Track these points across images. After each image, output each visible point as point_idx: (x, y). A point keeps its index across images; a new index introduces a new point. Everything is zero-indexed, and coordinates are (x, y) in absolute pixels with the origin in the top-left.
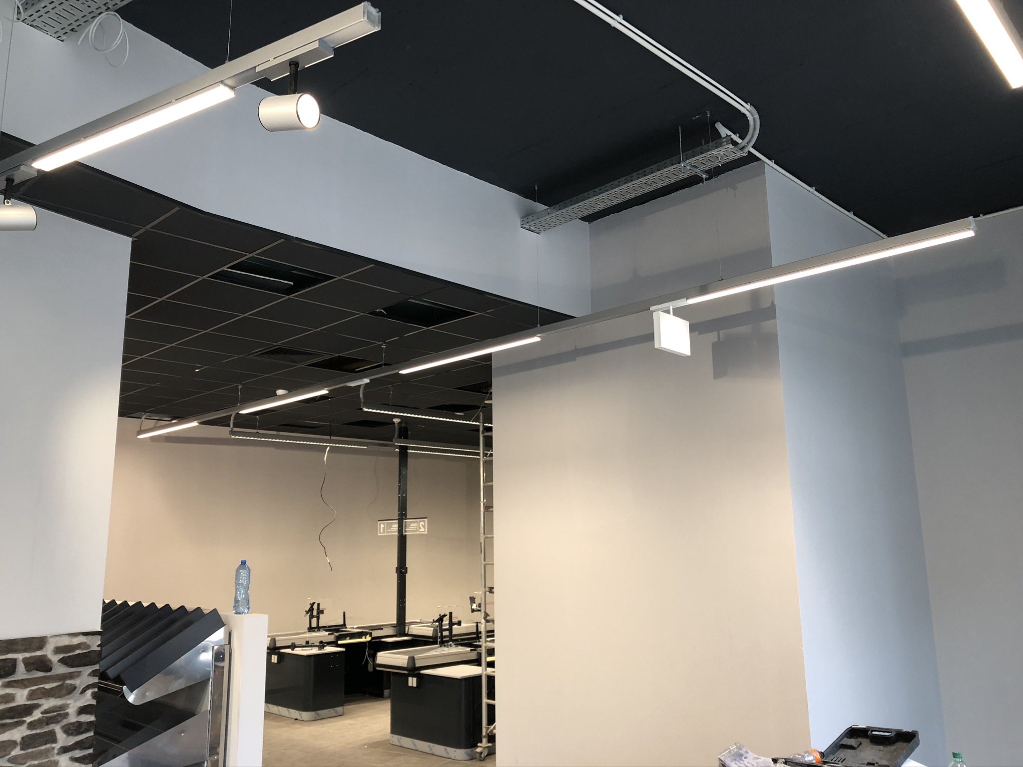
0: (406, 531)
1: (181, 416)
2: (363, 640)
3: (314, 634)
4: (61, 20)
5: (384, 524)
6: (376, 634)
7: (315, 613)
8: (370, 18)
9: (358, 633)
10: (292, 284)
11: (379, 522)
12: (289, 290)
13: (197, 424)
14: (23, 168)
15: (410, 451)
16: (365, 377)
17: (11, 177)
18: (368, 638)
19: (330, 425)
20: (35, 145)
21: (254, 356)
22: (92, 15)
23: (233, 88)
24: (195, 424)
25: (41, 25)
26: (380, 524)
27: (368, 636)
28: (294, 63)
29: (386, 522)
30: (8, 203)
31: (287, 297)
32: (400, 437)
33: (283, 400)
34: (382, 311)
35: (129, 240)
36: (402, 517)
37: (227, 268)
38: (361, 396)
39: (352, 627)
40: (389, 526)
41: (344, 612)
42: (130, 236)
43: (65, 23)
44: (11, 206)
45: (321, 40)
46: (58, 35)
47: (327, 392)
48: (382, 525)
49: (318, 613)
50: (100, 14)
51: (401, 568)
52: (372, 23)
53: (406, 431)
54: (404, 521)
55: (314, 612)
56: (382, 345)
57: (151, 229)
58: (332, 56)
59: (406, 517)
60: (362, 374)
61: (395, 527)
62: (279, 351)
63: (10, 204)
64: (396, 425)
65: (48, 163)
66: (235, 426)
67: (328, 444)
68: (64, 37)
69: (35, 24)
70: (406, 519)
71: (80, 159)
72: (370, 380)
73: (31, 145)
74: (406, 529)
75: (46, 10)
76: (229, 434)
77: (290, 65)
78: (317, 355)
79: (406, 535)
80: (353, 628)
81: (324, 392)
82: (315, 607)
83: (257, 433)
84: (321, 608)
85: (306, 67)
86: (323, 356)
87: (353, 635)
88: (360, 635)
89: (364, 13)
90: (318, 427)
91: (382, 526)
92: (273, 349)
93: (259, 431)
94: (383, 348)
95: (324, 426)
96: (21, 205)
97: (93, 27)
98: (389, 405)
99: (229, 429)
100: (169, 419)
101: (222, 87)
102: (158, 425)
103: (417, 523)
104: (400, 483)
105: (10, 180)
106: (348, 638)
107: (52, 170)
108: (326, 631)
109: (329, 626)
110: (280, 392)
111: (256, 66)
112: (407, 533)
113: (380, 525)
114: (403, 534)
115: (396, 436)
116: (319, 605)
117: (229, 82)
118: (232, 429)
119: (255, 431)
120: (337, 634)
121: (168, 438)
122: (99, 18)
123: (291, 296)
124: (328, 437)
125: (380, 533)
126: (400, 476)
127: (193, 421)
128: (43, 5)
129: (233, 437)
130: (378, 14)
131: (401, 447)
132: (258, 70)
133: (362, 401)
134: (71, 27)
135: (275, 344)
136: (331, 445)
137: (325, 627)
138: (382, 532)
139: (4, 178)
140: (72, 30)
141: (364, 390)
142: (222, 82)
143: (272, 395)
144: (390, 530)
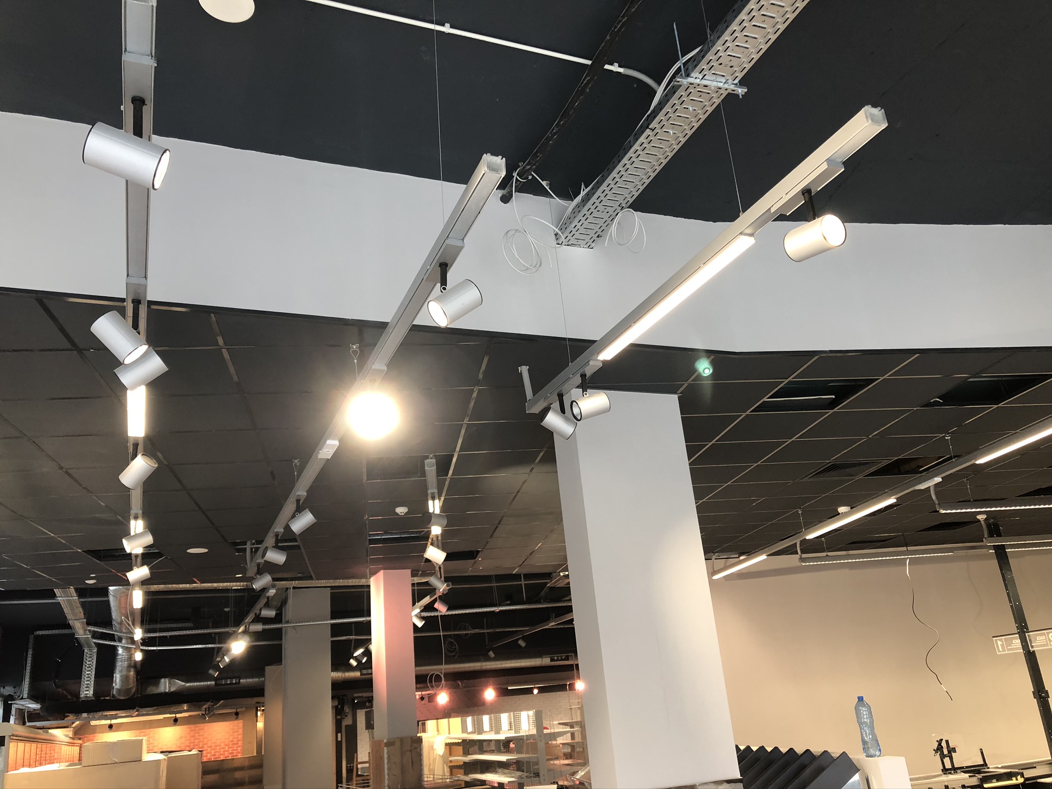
0: (1032, 647)
1: (748, 551)
2: (1014, 782)
3: (951, 777)
4: (589, 232)
5: (1000, 640)
6: (1029, 774)
7: (946, 752)
8: (874, 119)
9: (1005, 773)
10: (834, 397)
11: (994, 639)
12: (832, 404)
13: (766, 557)
14: (591, 363)
15: (1009, 550)
16: (936, 476)
17: (583, 373)
18: (1021, 780)
19: (903, 535)
20: (597, 341)
21: (809, 478)
22: (611, 218)
23: (752, 235)
24: (763, 557)
25: (575, 242)
26: (996, 640)
27: (1019, 777)
28: (806, 192)
29: (1003, 637)
30: (586, 394)
31: (832, 411)
32: (991, 535)
33: (848, 517)
34: (937, 399)
35: (675, 397)
36: (1023, 629)
37: (768, 398)
38: (934, 497)
39: (995, 766)
40: (1009, 643)
41: (981, 749)
42: (675, 393)
43: (592, 233)
44: (589, 396)
45: (828, 160)
46: (588, 244)
47: (895, 501)
48: (998, 641)
49: (949, 752)
50: (617, 214)
51: (1039, 692)
52: (877, 123)
53: (995, 527)
54: (1027, 634)
55: (944, 750)
56: (944, 436)
57: (692, 382)
58: (843, 170)
59: (1027, 629)
60: (930, 472)
61: (1017, 642)
62: (833, 468)
63: (588, 395)
64: (983, 523)
65: (609, 354)
66: (802, 553)
67: (906, 557)
68: (593, 245)
69: (570, 243)
70: (1029, 632)
71: (634, 341)
72: (942, 478)
73: (594, 342)
74: (1033, 644)
75: (576, 228)
76: (799, 562)
77: (803, 194)
78: (873, 463)
79: (1034, 651)
80: (998, 768)
81: (892, 501)
82: (944, 744)
83: (827, 556)
84: (951, 746)
85: (818, 190)
86: (882, 462)
87: (999, 777)
88: (1009, 776)
89: (867, 118)
90: (891, 539)
91: (999, 643)
92: (826, 467)
93: (830, 554)
94: (948, 440)
95: (895, 537)
96: (595, 393)
97: (614, 227)
98: (970, 501)
99: (797, 557)
100: (737, 556)
101: (742, 237)
102: (728, 564)
103: (1045, 635)
104: (1007, 589)
105: (583, 376)
106: (994, 781)
107: (613, 358)
108: (965, 772)
109: (967, 767)
110: (842, 509)
111: (770, 208)
112: (1034, 649)
113: (997, 643)
114: (1029, 651)
115: (986, 536)
116: (947, 742)
117: (749, 231)
118: (801, 556)
119: (824, 554)
120: (980, 776)
121: (741, 575)
122: (616, 218)
123: (835, 410)
124: (905, 548)
125: (999, 651)
126: (1004, 580)
127: (762, 554)
128: (573, 226)
129: (804, 564)
130: (880, 112)
131: (995, 547)
132: (773, 210)
133: (937, 502)
134: (597, 235)
135: (828, 461)
136: (910, 556)
137: (962, 768)
138: (1001, 650)
139: (579, 375)
140: (598, 236)
141: (935, 490)
142: (741, 233)
143: (835, 515)
144: (1011, 647)
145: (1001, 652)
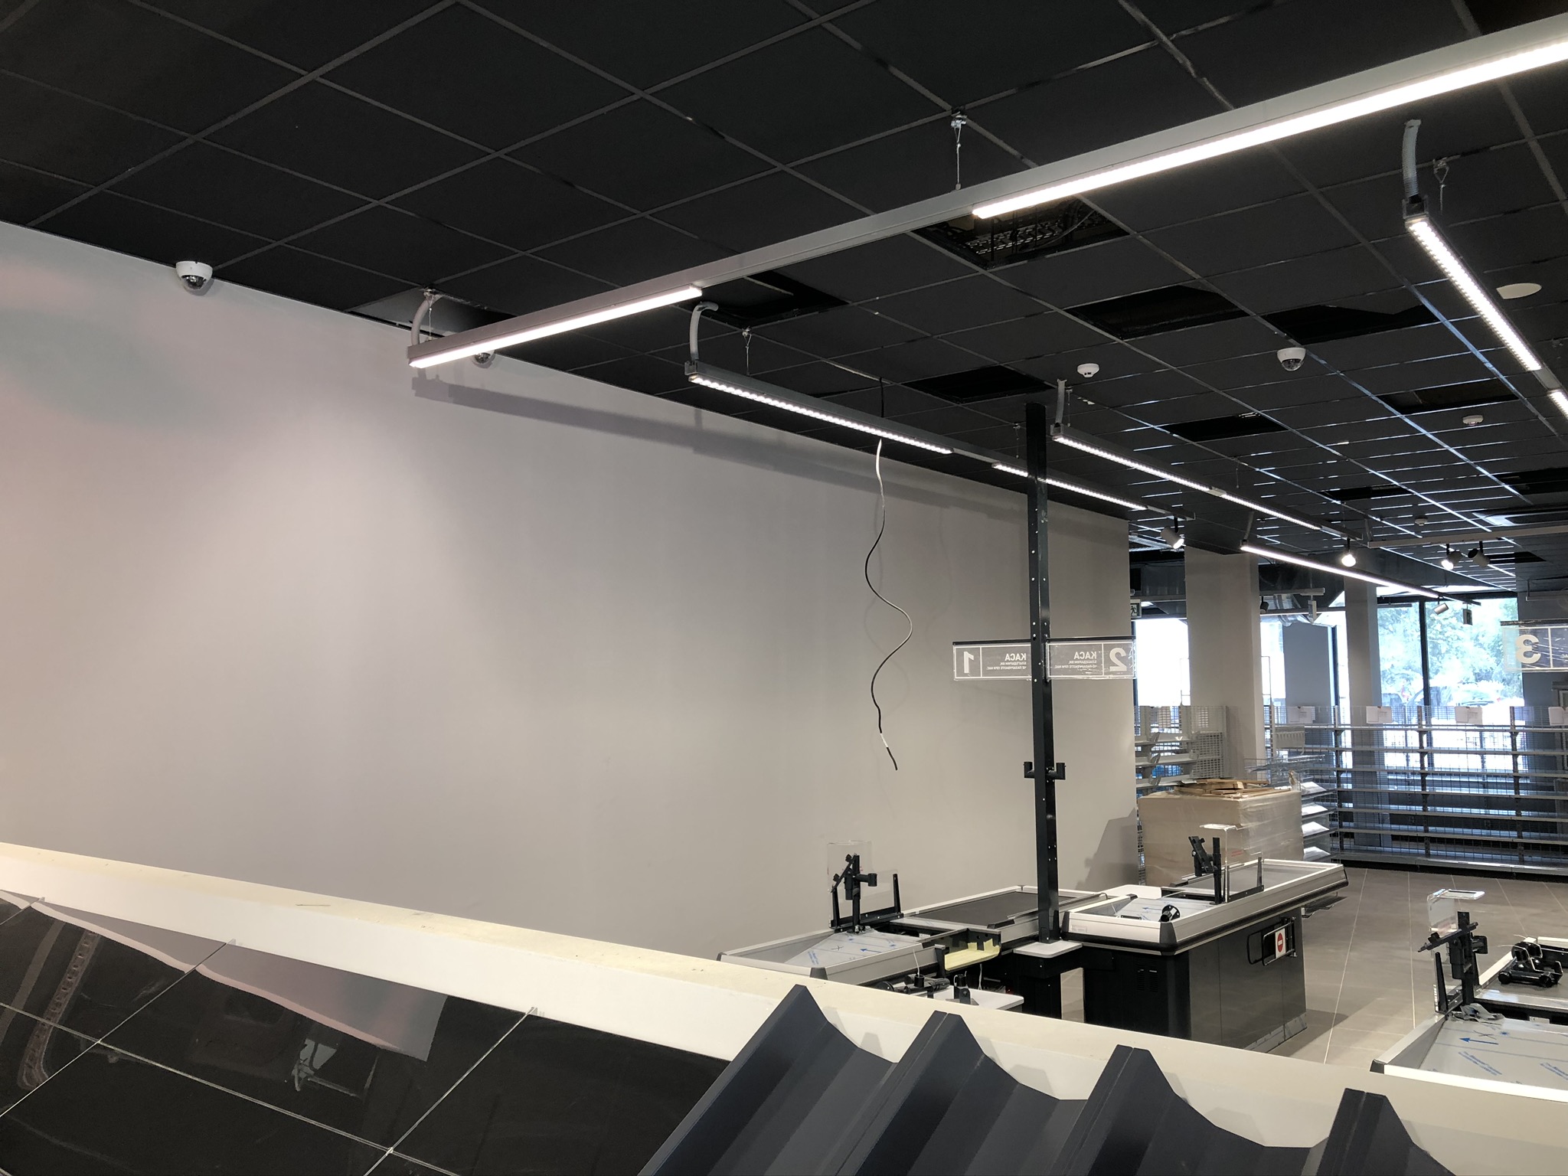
0: (1052, 671)
5: (970, 651)
11: (955, 648)
18: (994, 950)
26: (960, 651)
27: (988, 944)
29: (981, 647)
36: (1039, 638)
40: (994, 658)
48: (965, 653)
51: (1041, 764)
54: (1047, 645)
59: (1051, 635)
61: (1017, 661)
70: (1050, 641)
74: (1054, 666)
79: (1052, 681)
88: (967, 939)
91: (967, 656)
112: (1055, 676)
113: (960, 656)
114: (1044, 678)
125: (961, 672)
138: (967, 670)
144: (998, 668)
145: (966, 675)
